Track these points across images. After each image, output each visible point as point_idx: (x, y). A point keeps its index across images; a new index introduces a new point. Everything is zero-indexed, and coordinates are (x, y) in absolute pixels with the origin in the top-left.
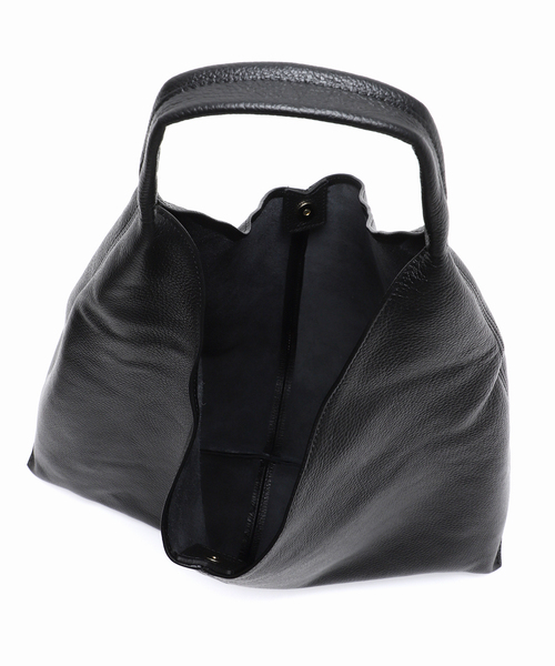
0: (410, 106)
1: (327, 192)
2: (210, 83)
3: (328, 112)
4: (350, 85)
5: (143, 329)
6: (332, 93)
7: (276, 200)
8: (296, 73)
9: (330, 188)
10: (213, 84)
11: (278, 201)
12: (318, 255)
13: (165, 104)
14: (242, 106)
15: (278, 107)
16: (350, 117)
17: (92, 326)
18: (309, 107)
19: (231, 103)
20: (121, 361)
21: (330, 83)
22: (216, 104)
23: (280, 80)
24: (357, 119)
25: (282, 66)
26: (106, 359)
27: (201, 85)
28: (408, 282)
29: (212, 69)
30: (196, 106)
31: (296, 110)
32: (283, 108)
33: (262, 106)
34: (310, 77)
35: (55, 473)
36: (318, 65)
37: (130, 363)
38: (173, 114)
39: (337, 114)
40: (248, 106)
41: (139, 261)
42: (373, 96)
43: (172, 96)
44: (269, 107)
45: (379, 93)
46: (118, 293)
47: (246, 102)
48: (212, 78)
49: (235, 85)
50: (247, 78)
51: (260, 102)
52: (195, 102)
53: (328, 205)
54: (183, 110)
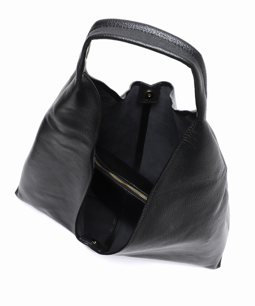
0: (194, 53)
1: (160, 88)
2: (114, 26)
3: (157, 48)
4: (170, 39)
5: (72, 130)
6: (161, 40)
7: (136, 86)
8: (149, 29)
9: (162, 87)
10: (115, 27)
11: (137, 87)
12: (155, 117)
13: (94, 31)
14: (123, 38)
15: (138, 42)
16: (166, 52)
17: (51, 126)
18: (150, 44)
19: (119, 36)
20: (61, 144)
21: (162, 36)
22: (113, 35)
23: (142, 31)
24: (168, 53)
25: (144, 25)
26: (54, 142)
27: (110, 26)
28: (190, 134)
29: (116, 20)
30: (105, 34)
31: (144, 44)
32: (140, 43)
33: (131, 40)
34: (154, 32)
35: (26, 196)
36: (159, 28)
37: (65, 146)
38: (96, 35)
39: (161, 49)
40: (126, 39)
41: (74, 96)
42: (179, 45)
43: (97, 28)
44: (134, 41)
45: (182, 44)
46: (63, 111)
47: (125, 37)
48: (115, 24)
49: (123, 29)
50: (129, 27)
51: (131, 38)
52: (106, 33)
53: (161, 95)
54: (100, 35)
